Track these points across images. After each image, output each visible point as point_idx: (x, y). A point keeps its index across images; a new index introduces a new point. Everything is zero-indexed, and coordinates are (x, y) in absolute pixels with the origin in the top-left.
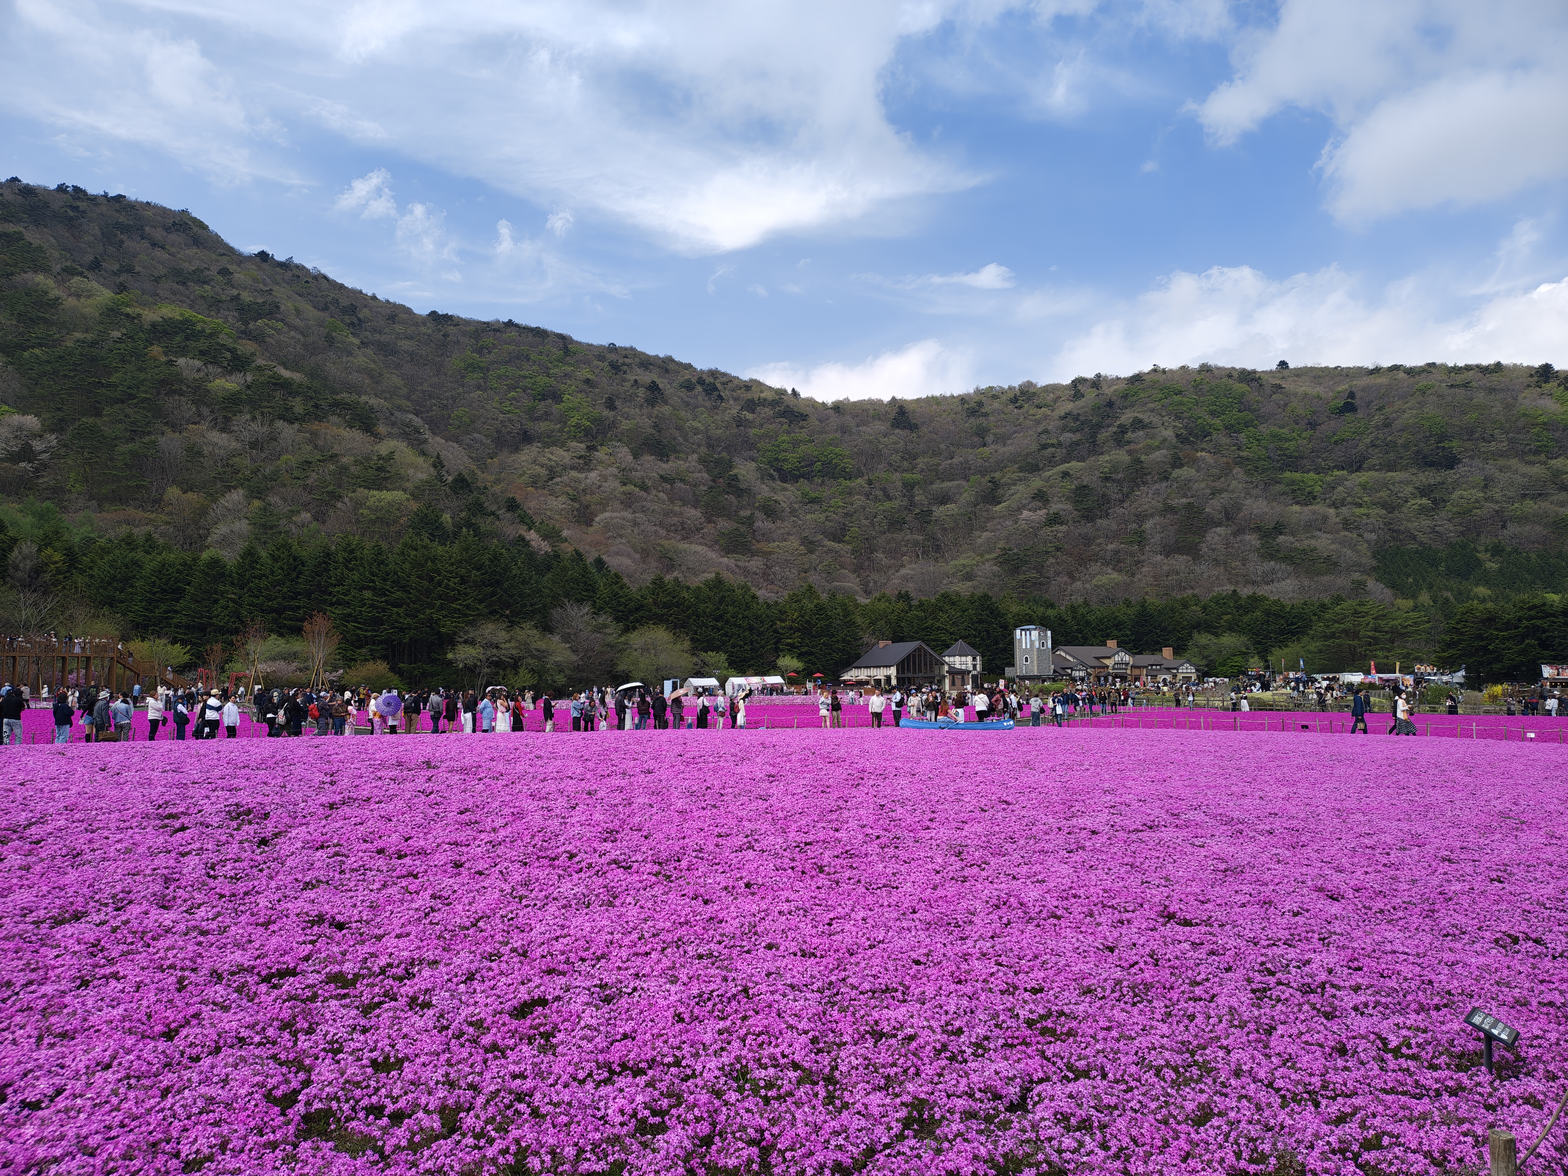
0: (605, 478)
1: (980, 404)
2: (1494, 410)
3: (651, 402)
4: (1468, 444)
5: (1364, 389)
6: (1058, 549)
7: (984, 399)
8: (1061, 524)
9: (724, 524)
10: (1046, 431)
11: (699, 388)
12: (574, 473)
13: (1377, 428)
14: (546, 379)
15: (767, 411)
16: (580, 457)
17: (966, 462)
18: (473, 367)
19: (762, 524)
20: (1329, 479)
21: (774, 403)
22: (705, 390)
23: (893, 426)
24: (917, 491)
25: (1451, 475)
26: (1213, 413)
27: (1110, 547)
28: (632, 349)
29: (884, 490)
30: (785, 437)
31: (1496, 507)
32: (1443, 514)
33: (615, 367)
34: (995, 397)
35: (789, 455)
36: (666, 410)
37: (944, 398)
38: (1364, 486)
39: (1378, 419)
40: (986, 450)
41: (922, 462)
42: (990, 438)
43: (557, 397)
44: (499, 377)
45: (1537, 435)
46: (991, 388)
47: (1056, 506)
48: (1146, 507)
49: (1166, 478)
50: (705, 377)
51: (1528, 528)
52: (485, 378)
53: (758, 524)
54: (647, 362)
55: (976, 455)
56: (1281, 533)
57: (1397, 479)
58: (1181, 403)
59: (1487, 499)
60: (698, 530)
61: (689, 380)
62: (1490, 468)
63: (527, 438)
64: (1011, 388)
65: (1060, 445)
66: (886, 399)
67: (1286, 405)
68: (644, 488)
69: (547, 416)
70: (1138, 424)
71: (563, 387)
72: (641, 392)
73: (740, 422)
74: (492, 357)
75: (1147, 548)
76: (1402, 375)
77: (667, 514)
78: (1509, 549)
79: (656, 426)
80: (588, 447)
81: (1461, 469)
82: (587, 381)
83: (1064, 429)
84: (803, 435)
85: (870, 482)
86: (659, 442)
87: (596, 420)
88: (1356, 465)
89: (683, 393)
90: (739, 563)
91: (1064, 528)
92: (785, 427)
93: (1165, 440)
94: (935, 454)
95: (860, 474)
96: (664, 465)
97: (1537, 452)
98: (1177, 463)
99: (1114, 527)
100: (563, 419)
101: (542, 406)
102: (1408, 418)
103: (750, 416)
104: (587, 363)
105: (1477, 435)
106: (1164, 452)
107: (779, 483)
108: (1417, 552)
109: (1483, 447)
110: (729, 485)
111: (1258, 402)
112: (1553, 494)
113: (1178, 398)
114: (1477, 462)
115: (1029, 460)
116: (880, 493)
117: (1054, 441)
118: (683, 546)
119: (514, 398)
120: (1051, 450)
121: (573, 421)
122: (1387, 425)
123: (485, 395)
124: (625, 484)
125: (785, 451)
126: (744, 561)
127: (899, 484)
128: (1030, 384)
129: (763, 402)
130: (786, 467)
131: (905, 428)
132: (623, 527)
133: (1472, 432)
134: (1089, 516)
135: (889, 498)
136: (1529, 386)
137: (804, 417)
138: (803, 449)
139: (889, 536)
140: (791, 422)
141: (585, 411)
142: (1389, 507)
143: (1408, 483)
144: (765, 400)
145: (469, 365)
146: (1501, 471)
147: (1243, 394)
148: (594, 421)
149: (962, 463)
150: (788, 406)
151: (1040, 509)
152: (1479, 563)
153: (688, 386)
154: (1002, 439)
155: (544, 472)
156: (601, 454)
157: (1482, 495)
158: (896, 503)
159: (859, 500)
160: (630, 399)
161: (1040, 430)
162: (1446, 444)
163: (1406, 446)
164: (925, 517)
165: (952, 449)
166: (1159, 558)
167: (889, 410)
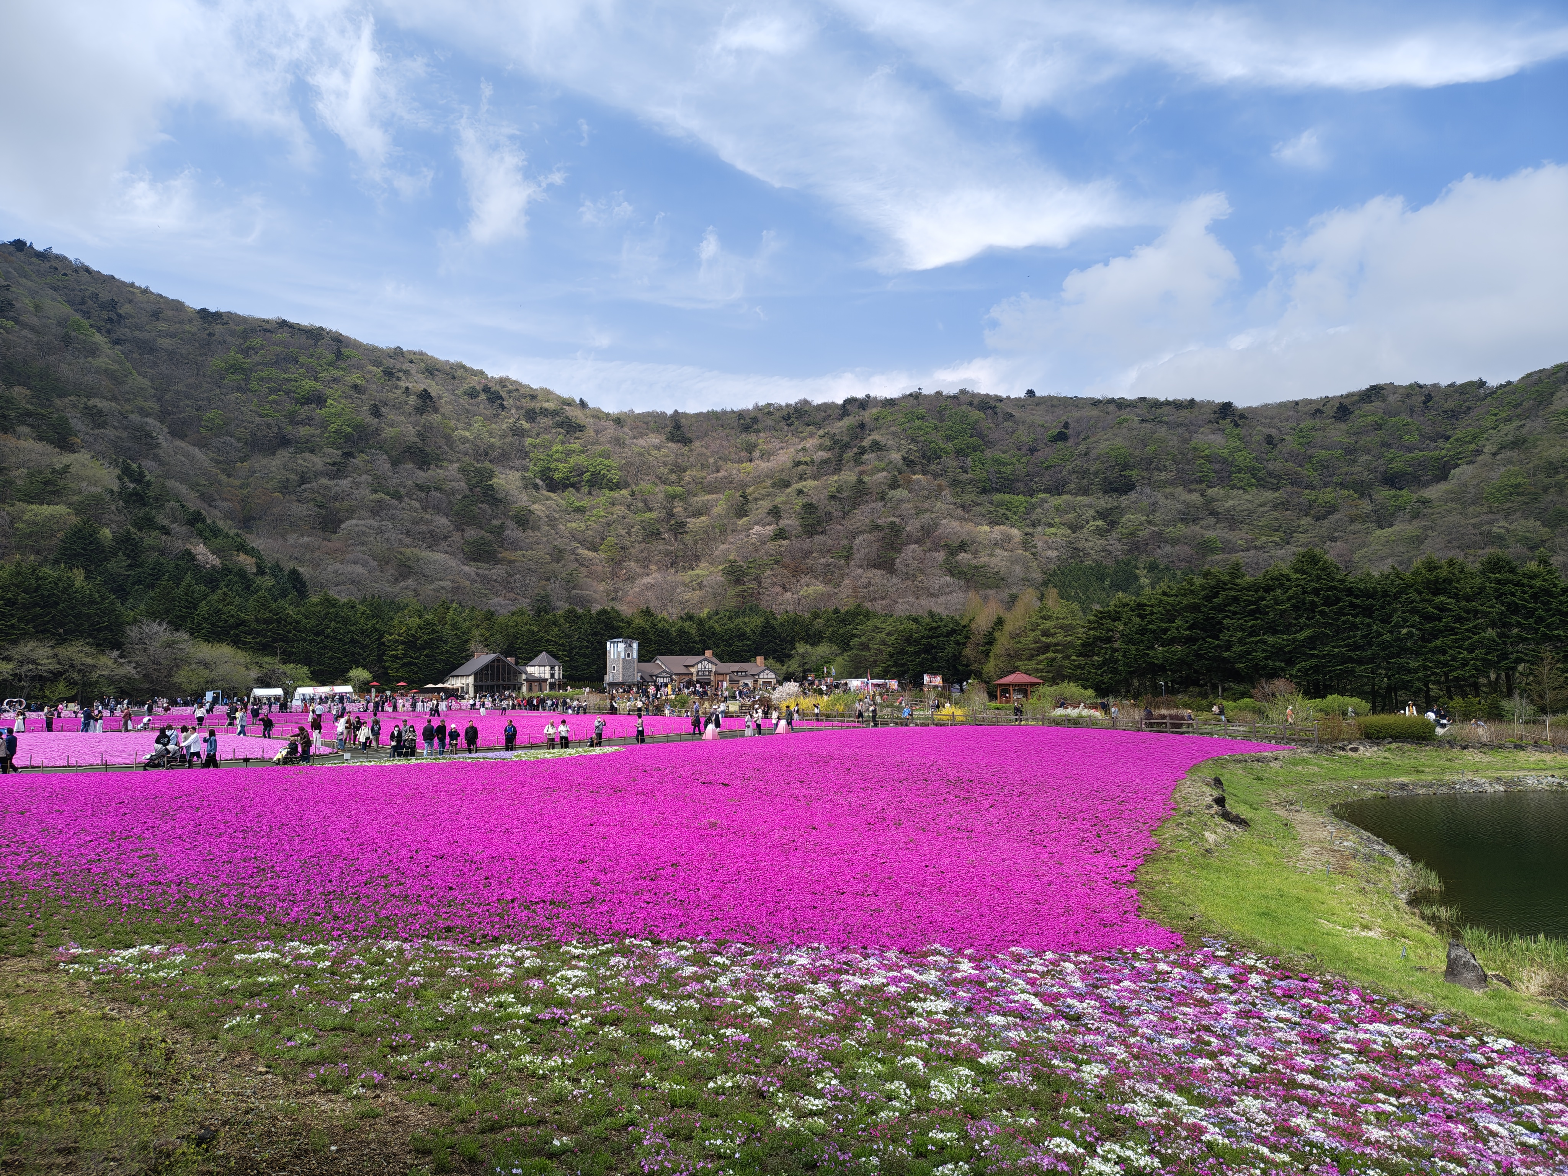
0: (358, 485)
1: (755, 420)
2: (1171, 443)
3: (420, 411)
4: (1145, 474)
5: (1078, 421)
6: (777, 562)
7: (759, 416)
8: (784, 539)
9: (471, 533)
10: (804, 449)
11: (483, 396)
12: (324, 481)
13: (1080, 455)
14: (313, 383)
15: (547, 421)
16: (334, 464)
17: (730, 476)
18: (235, 368)
19: (512, 532)
20: (1034, 500)
21: (555, 413)
22: (489, 398)
23: (668, 439)
24: (677, 503)
25: (1124, 501)
26: (948, 438)
27: (822, 560)
28: (421, 353)
29: (645, 501)
30: (559, 447)
31: (1156, 529)
32: (1115, 534)
33: (389, 374)
34: (770, 414)
35: (561, 466)
36: (436, 418)
37: (724, 412)
38: (1057, 508)
39: (1082, 447)
40: (749, 466)
41: (688, 476)
42: (756, 454)
43: (320, 400)
44: (262, 379)
45: (1200, 466)
46: (770, 405)
47: (783, 523)
48: (858, 524)
49: (883, 499)
50: (490, 385)
51: (1177, 548)
52: (247, 380)
53: (508, 533)
54: (432, 368)
55: (739, 470)
56: (965, 551)
57: (1084, 503)
58: (920, 428)
59: (1149, 522)
60: (446, 537)
61: (473, 388)
62: (1159, 496)
63: (284, 442)
64: (788, 406)
65: (813, 462)
66: (669, 412)
67: (1013, 432)
68: (398, 497)
69: (308, 421)
70: (876, 446)
71: (329, 392)
72: (412, 400)
73: (518, 432)
74: (256, 358)
75: (852, 563)
76: (1112, 408)
77: (416, 523)
78: (1162, 567)
79: (420, 434)
80: (344, 454)
81: (1133, 496)
82: (355, 387)
83: (821, 447)
84: (576, 446)
85: (633, 494)
86: (421, 451)
87: (357, 426)
88: (1057, 489)
89: (464, 401)
90: (480, 571)
91: (785, 543)
92: (561, 437)
93: (891, 462)
94: (703, 467)
95: (626, 485)
96: (422, 474)
97: (1200, 481)
98: (894, 485)
99: (830, 543)
100: (324, 425)
101: (304, 411)
102: (1103, 447)
103: (526, 425)
104: (360, 367)
105: (1153, 465)
106: (885, 474)
107: (545, 492)
108: (1091, 568)
109: (1157, 476)
110: (485, 495)
111: (989, 428)
112: (1202, 519)
113: (918, 423)
114: (1148, 490)
115: (784, 477)
116: (641, 505)
117: (808, 459)
118: (426, 554)
119: (274, 401)
120: (803, 467)
121: (333, 427)
122: (1086, 454)
123: (244, 397)
124: (376, 491)
125: (558, 460)
126: (484, 569)
127: (661, 496)
128: (805, 402)
129: (545, 412)
130: (557, 476)
131: (679, 441)
132: (364, 534)
133: (1151, 462)
134: (810, 530)
135: (650, 510)
136: (1210, 421)
137: (581, 428)
138: (572, 461)
139: (643, 545)
140: (568, 432)
141: (347, 418)
142: (1074, 528)
143: (1090, 506)
144: (546, 410)
145: (231, 366)
146: (1166, 498)
147: (977, 421)
148: (356, 427)
149: (725, 477)
150: (567, 417)
151: (770, 524)
152: (1137, 578)
153: (472, 394)
154: (766, 455)
155: (294, 477)
156: (358, 461)
157: (1145, 518)
158: (654, 515)
159: (619, 510)
160: (397, 407)
161: (800, 447)
162: (1127, 473)
163: (1096, 474)
164: (679, 528)
165: (720, 463)
166: (860, 571)
167: (668, 422)
